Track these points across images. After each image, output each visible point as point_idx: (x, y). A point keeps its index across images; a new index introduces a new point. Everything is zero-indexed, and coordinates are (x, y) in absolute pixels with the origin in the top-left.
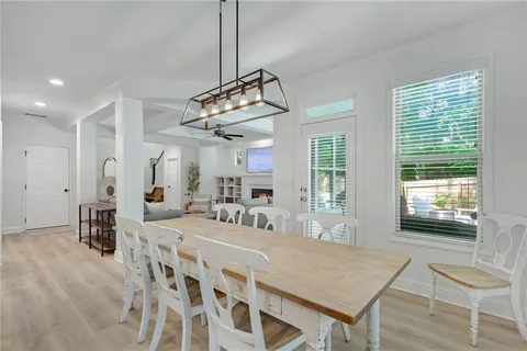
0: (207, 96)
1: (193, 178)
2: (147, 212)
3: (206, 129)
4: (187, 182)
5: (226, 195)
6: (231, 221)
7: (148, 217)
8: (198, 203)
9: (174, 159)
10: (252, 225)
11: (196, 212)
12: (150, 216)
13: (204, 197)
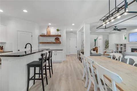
0: (105, 18)
1: (107, 44)
2: (91, 53)
3: (106, 28)
4: (104, 45)
5: (119, 50)
6: (117, 60)
7: (91, 55)
8: (108, 52)
9: (101, 39)
10: (126, 63)
11: (107, 55)
12: (92, 55)
13: (111, 50)
